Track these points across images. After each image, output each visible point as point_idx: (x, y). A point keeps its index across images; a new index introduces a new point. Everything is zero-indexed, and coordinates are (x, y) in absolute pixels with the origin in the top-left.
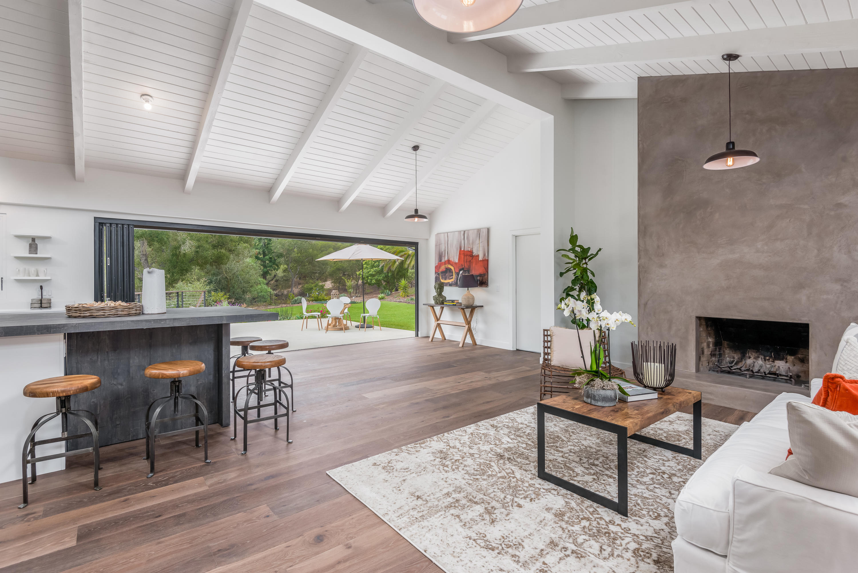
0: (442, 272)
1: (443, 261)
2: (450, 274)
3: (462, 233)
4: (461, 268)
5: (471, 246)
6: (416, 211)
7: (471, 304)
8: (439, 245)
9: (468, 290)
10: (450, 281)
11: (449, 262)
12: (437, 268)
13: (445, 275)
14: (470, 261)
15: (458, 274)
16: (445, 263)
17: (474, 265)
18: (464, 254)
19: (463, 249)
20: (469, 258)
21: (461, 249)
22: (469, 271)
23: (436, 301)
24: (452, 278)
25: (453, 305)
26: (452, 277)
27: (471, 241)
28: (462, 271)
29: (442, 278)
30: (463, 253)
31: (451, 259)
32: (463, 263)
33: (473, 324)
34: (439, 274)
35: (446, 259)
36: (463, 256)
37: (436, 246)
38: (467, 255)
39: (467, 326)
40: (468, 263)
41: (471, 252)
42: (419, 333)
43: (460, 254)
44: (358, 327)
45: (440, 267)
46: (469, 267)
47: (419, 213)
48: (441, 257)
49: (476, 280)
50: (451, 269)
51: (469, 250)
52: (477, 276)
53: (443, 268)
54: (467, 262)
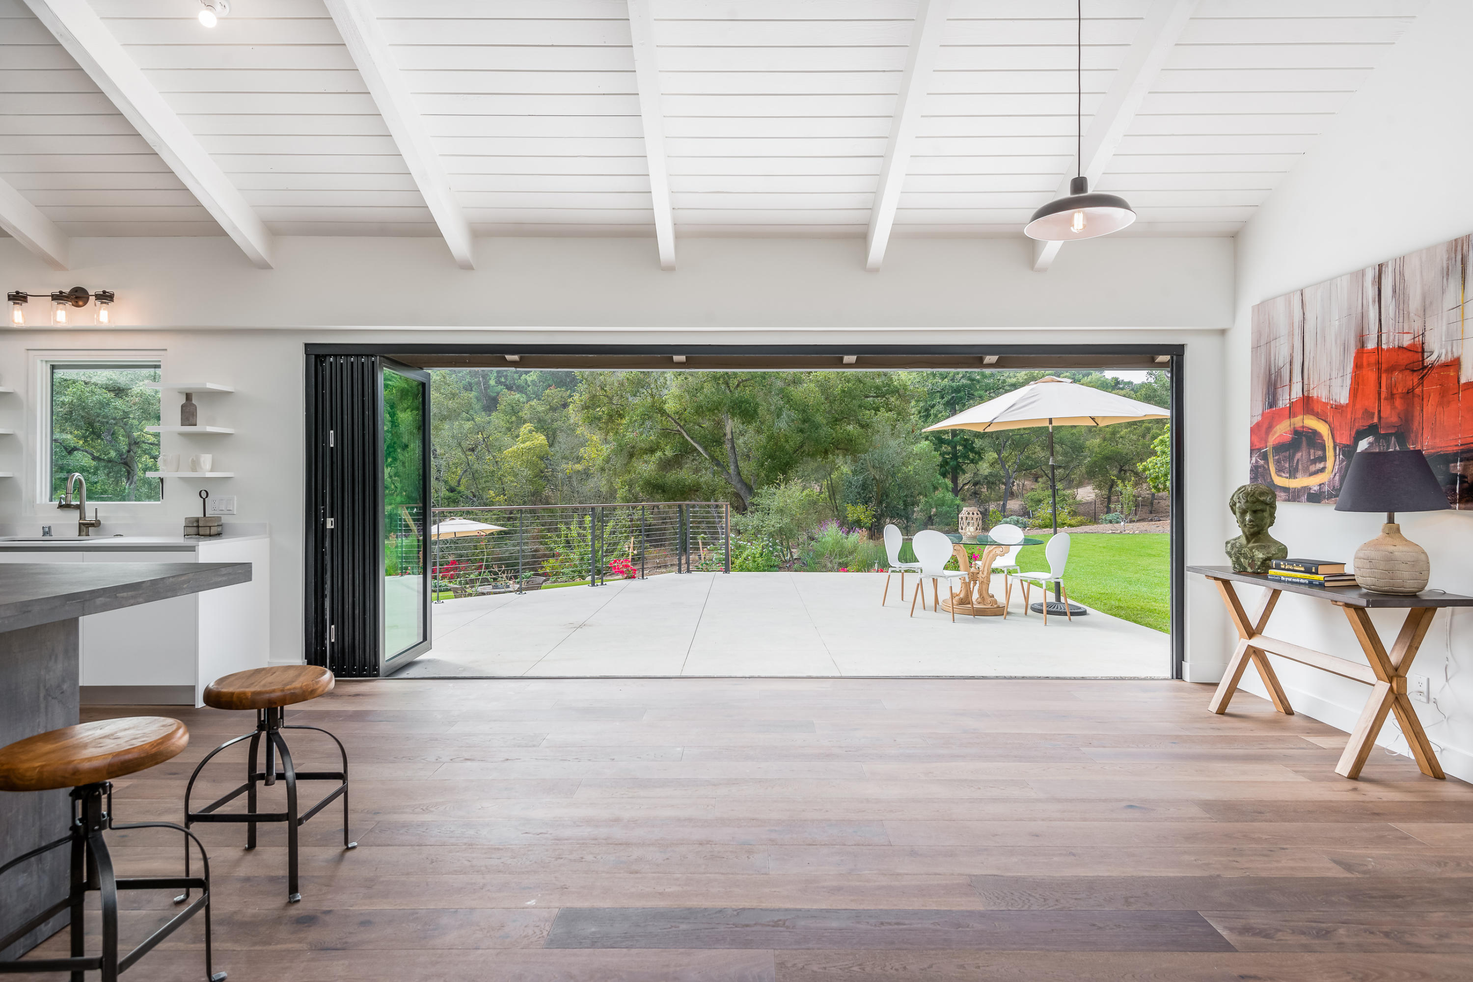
0: (1279, 448)
1: (1283, 402)
2: (1315, 453)
3: (1370, 275)
4: (1361, 424)
5: (1417, 326)
6: (1079, 184)
7: (1410, 585)
8: (1268, 343)
9: (1391, 520)
10: (1313, 482)
11: (1307, 404)
12: (1259, 431)
13: (1291, 459)
14: (1410, 392)
15: (1348, 451)
16: (1291, 411)
17: (1430, 407)
18: (1378, 363)
19: (1371, 345)
20: (1403, 380)
21: (1361, 340)
22: (1402, 433)
23: (1237, 561)
24: (1322, 470)
25: (1311, 584)
26: (1321, 465)
27: (1414, 303)
28: (1371, 439)
29: (1279, 471)
30: (1373, 359)
31: (1319, 393)
32: (1371, 403)
33: (1415, 678)
34: (1265, 457)
35: (1297, 393)
36: (1371, 376)
37: (1256, 348)
38: (1391, 369)
39: (1383, 688)
40: (1398, 402)
41: (1418, 350)
42: (1187, 667)
43: (1358, 366)
44: (1041, 611)
45: (1270, 428)
46: (1407, 419)
47: (1091, 191)
48: (1275, 389)
49: (1440, 478)
50: (1315, 433)
51: (1407, 341)
52: (1448, 459)
53: (1282, 430)
54: (1391, 396)
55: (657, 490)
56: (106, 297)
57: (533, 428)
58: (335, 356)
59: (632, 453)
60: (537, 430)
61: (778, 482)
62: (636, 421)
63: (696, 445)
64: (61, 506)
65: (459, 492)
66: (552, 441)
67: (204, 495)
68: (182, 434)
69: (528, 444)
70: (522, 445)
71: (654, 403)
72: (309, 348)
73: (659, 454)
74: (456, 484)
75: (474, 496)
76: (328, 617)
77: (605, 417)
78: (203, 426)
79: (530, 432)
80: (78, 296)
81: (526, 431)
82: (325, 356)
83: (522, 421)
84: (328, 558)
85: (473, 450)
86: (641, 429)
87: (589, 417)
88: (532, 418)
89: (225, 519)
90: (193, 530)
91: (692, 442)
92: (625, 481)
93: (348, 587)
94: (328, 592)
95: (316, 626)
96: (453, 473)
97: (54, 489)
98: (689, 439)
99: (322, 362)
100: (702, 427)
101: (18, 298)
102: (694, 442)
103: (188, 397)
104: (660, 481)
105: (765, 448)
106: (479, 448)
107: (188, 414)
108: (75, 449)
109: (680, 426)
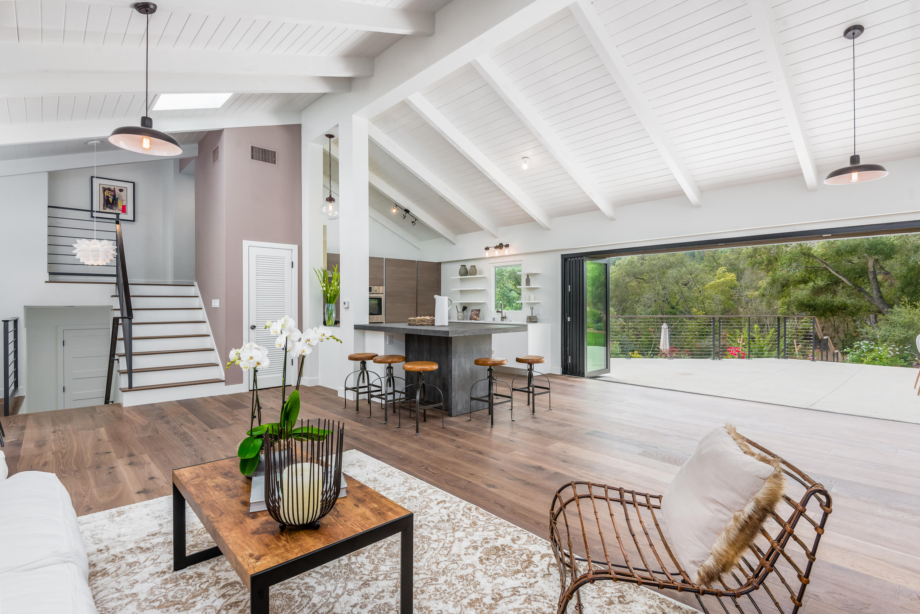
47: (862, 162)
55: (809, 309)
56: (507, 246)
57: (726, 270)
58: (571, 258)
59: (785, 285)
60: (729, 271)
61: (903, 303)
62: (785, 263)
63: (840, 277)
64: (497, 312)
65: (677, 309)
66: (739, 279)
67: (532, 308)
68: (527, 288)
69: (722, 279)
70: (718, 281)
71: (801, 249)
72: (562, 256)
73: (811, 284)
74: (675, 304)
75: (686, 311)
76: (568, 353)
77: (766, 262)
78: (532, 286)
79: (724, 272)
80: (500, 246)
81: (721, 272)
82: (567, 258)
83: (719, 265)
84: (568, 332)
85: (686, 285)
86: (789, 269)
87: (751, 263)
88: (726, 264)
89: (538, 317)
90: (529, 320)
91: (837, 275)
92: (785, 303)
93: (574, 343)
94: (568, 344)
95: (565, 356)
96: (674, 298)
97: (496, 307)
98: (834, 273)
99: (567, 261)
100: (854, 263)
101: (487, 249)
102: (839, 275)
103: (528, 276)
104: (812, 302)
105: (905, 277)
106: (690, 283)
107: (528, 282)
108: (512, 290)
109: (826, 265)
